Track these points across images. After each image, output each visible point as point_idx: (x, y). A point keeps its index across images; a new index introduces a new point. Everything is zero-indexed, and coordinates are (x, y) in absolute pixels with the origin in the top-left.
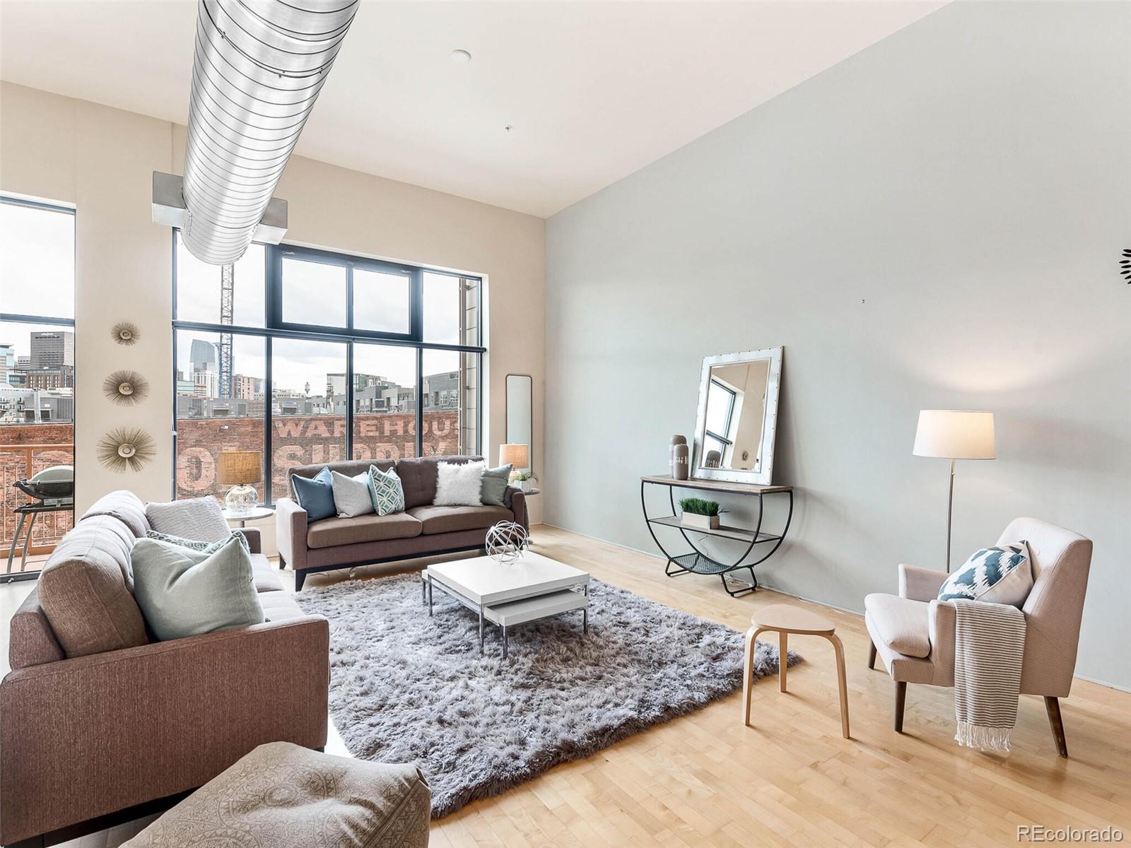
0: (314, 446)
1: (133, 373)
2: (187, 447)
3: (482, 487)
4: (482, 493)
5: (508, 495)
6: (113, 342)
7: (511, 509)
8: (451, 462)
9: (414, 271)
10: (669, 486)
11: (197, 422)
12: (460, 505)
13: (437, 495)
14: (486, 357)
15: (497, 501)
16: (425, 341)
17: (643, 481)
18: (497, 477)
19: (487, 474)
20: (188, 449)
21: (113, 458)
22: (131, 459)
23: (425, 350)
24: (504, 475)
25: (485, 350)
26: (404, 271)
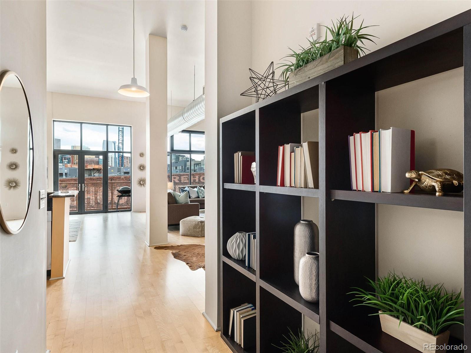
1: (143, 164)
2: (117, 187)
6: (139, 157)
11: (121, 177)
21: (139, 184)
22: (143, 184)
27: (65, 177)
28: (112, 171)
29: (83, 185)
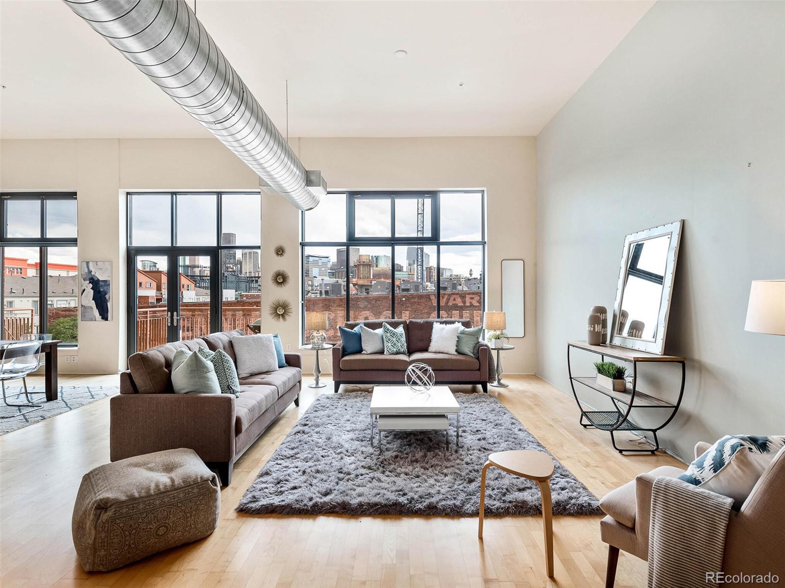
0: (453, 312)
1: (283, 271)
2: (384, 311)
3: (457, 341)
4: (457, 345)
5: (476, 349)
6: (275, 255)
7: (478, 358)
8: (442, 323)
12: (440, 353)
13: (430, 345)
14: (486, 248)
15: (469, 352)
16: (441, 240)
17: (569, 345)
18: (469, 335)
19: (463, 333)
20: (385, 312)
21: (274, 315)
22: (282, 315)
23: (441, 247)
24: (477, 334)
25: (485, 242)
26: (426, 195)
27: (324, 296)
28: (379, 287)
29: (175, 313)
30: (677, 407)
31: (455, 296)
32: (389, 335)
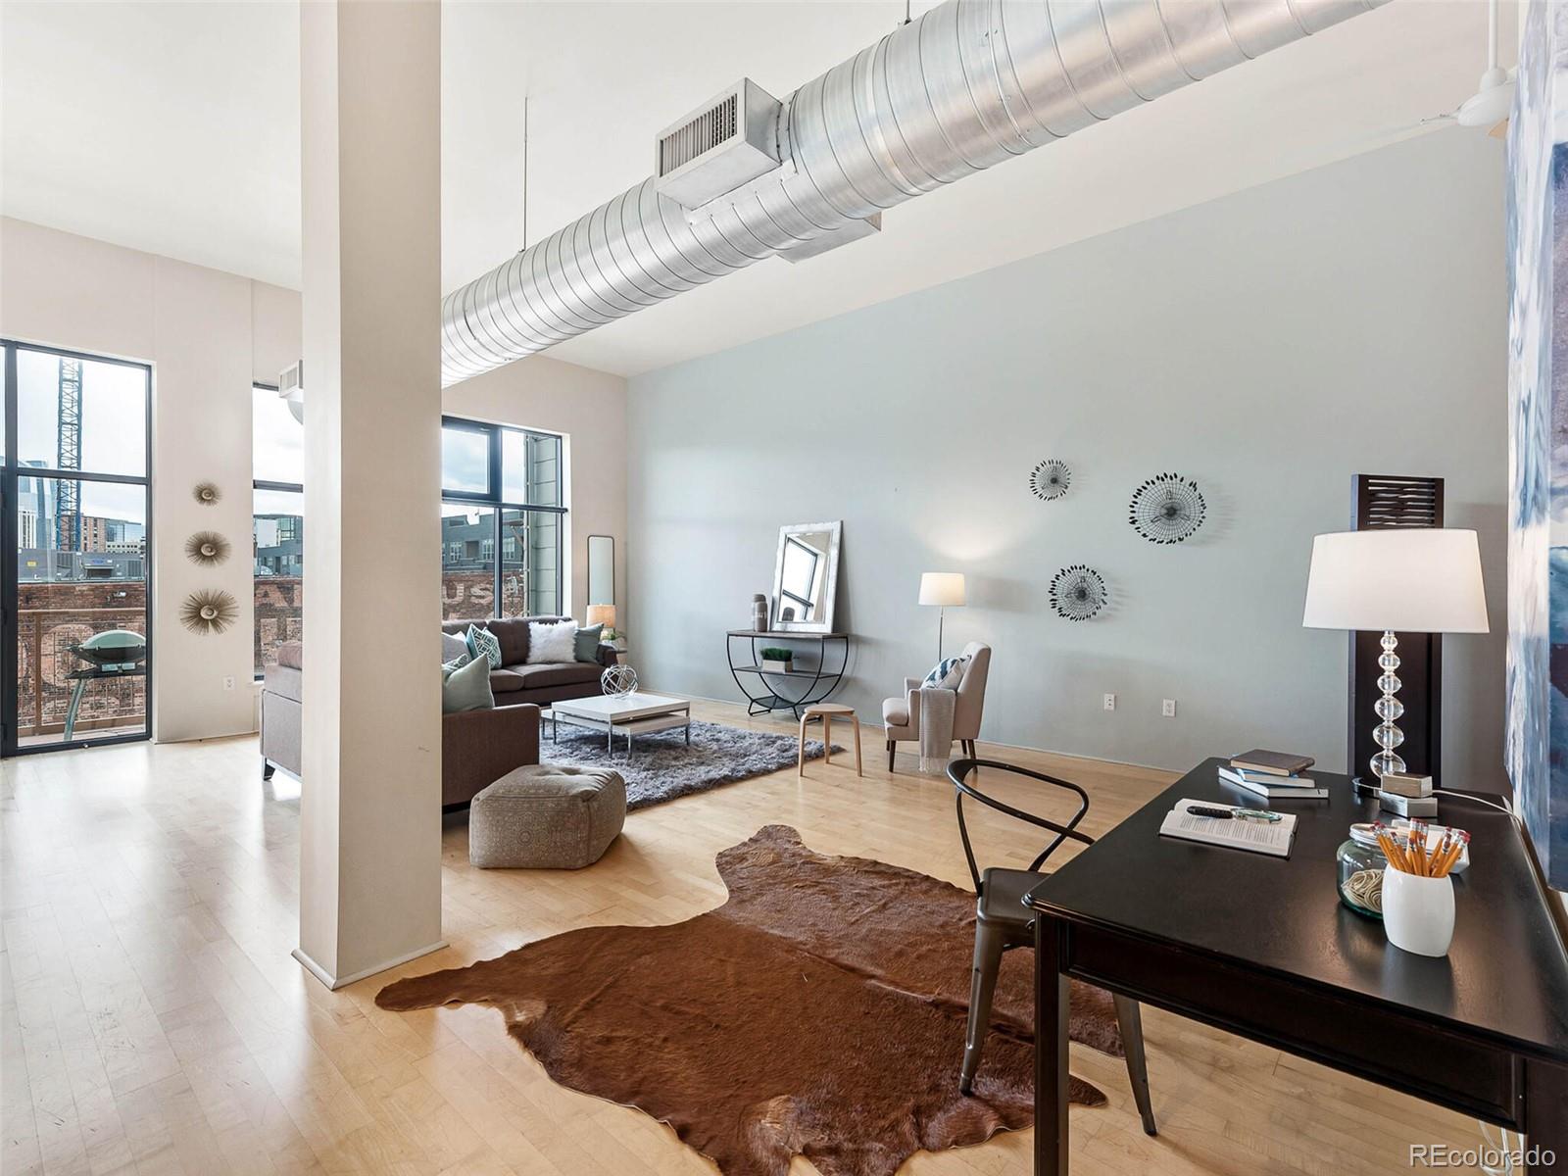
3: (575, 645)
4: (575, 650)
5: (600, 652)
7: (604, 665)
8: (542, 622)
9: (492, 430)
10: (751, 639)
12: (555, 663)
13: (530, 654)
14: (567, 517)
15: (589, 657)
16: (504, 501)
17: (729, 635)
18: (589, 635)
19: (580, 634)
21: (196, 620)
22: (214, 621)
23: (504, 511)
24: (596, 633)
25: (566, 510)
26: (482, 429)
30: (841, 675)
31: (267, 587)
32: (482, 642)
